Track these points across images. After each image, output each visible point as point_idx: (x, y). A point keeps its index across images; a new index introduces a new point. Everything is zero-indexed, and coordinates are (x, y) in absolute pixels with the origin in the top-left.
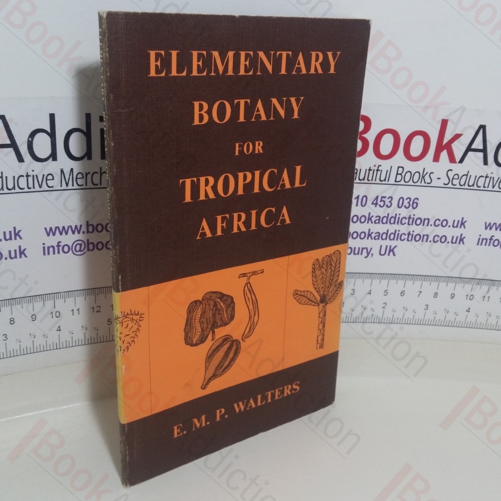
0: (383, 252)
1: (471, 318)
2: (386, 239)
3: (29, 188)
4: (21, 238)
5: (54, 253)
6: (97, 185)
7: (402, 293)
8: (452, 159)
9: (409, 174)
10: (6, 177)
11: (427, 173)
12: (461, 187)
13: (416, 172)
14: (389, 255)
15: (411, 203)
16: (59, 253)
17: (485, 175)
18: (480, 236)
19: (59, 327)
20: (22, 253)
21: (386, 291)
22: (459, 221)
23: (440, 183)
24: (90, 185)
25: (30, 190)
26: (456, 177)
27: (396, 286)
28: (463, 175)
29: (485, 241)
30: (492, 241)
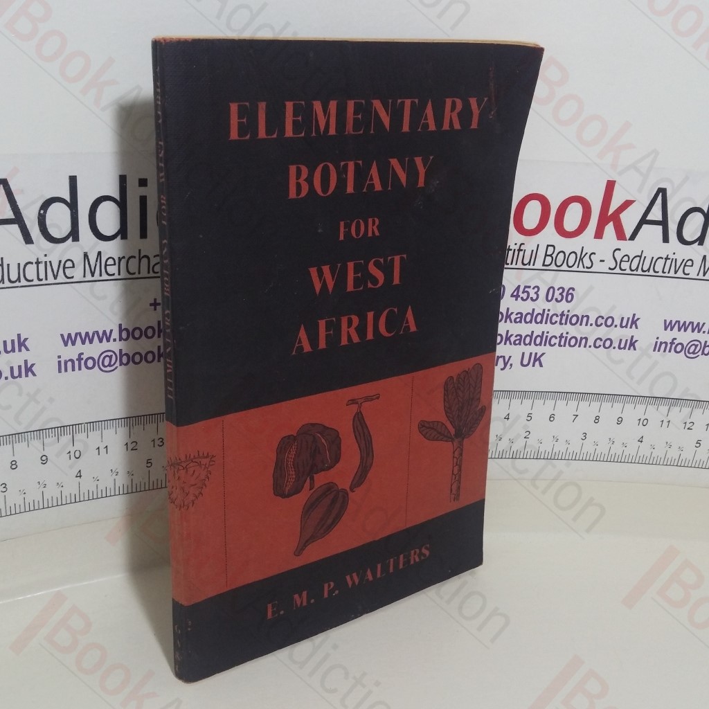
0: (525, 362)
1: (645, 450)
2: (530, 344)
3: (39, 280)
4: (27, 349)
5: (73, 370)
6: (134, 273)
7: (552, 417)
8: (620, 235)
9: (562, 254)
10: (8, 265)
11: (587, 253)
12: (633, 272)
13: (571, 253)
14: (533, 366)
15: (565, 294)
16: (80, 369)
17: (665, 256)
18: (658, 338)
19: (80, 471)
20: (29, 370)
21: (529, 415)
22: (628, 319)
23: (604, 267)
24: (124, 274)
25: (41, 282)
26: (626, 259)
27: (542, 408)
28: (635, 257)
29: (663, 346)
30: (674, 346)
